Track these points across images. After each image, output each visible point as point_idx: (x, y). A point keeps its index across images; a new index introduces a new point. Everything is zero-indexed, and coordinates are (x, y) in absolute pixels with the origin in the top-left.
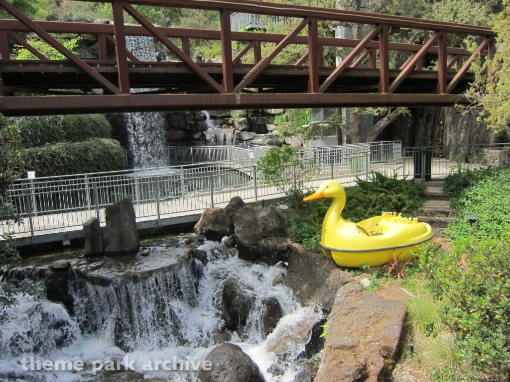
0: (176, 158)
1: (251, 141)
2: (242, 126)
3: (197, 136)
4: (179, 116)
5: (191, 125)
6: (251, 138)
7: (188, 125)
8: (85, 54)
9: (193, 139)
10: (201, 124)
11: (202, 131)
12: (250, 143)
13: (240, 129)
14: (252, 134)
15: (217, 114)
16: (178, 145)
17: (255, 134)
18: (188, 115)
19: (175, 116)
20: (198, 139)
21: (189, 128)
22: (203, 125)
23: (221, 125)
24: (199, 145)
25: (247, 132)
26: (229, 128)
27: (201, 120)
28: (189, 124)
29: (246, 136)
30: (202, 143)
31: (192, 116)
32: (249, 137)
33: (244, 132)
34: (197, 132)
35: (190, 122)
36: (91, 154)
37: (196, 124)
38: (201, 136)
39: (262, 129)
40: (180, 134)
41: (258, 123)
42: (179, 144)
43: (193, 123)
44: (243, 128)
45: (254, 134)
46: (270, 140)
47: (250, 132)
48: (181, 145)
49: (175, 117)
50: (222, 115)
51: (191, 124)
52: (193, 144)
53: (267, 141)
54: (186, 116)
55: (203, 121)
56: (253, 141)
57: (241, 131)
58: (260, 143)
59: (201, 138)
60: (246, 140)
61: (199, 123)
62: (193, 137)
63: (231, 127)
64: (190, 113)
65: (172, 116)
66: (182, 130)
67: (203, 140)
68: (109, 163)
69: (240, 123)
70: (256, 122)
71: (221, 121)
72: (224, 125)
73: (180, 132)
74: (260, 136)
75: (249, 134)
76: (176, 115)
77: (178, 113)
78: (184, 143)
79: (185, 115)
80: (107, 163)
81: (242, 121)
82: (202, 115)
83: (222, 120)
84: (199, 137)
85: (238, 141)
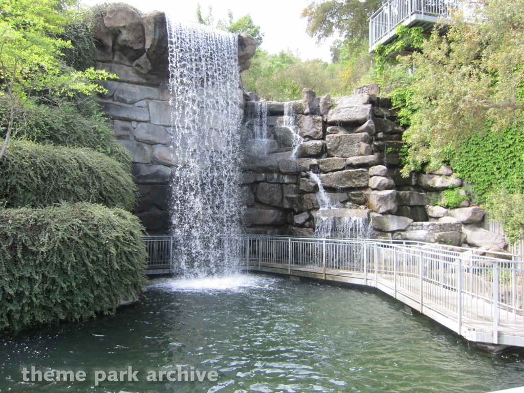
0: (260, 255)
1: (402, 233)
2: (386, 204)
3: (300, 219)
4: (271, 185)
5: (291, 200)
6: (403, 228)
7: (285, 201)
8: (127, 74)
9: (292, 223)
10: (309, 199)
11: (309, 211)
12: (399, 237)
13: (382, 210)
14: (406, 222)
15: (338, 184)
16: (266, 233)
17: (412, 220)
18: (287, 184)
19: (265, 183)
20: (302, 226)
21: (287, 206)
22: (311, 200)
23: (344, 202)
24: (303, 236)
25: (396, 217)
26: (357, 207)
27: (309, 193)
28: (287, 198)
29: (393, 224)
30: (309, 232)
31: (294, 186)
32: (398, 226)
33: (390, 216)
34: (301, 212)
35: (290, 196)
36: (44, 238)
37: (301, 200)
38: (308, 220)
39: (420, 214)
40: (270, 215)
41: (412, 203)
42: (269, 232)
43: (294, 196)
44: (389, 208)
45: (410, 221)
46: (441, 233)
47: (401, 218)
48: (272, 234)
49: (266, 186)
50: (346, 186)
51: (292, 198)
52: (291, 234)
53: (437, 235)
54: (284, 185)
55: (312, 194)
56: (408, 234)
57: (383, 214)
58: (421, 237)
59: (307, 224)
60: (393, 232)
61: (305, 196)
62: (293, 220)
63: (362, 207)
64: (291, 181)
65: (261, 184)
66: (275, 207)
67: (310, 227)
68: (93, 262)
69: (383, 199)
70: (409, 201)
71: (344, 196)
72: (349, 203)
73: (272, 211)
74: (422, 225)
75: (399, 222)
76: (267, 182)
77: (272, 179)
78: (277, 230)
79: (282, 184)
80: (87, 261)
81: (388, 196)
82: (311, 184)
83: (345, 194)
84: (303, 221)
85: (377, 233)
